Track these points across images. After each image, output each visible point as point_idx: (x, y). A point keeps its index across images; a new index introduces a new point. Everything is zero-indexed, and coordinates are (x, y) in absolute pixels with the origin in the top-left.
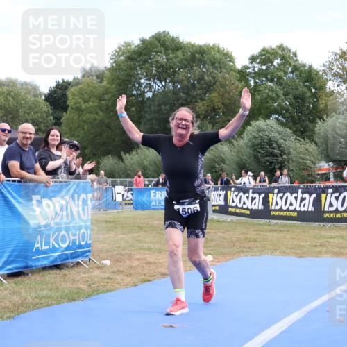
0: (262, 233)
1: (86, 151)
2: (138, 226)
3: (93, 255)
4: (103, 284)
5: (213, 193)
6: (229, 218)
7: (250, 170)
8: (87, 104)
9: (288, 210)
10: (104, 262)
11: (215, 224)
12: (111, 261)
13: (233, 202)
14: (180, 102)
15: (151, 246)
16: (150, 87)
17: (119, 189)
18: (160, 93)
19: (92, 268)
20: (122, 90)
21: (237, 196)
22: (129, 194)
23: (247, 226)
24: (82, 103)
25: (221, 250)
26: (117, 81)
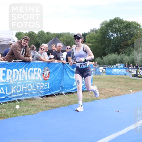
2: (108, 80)
5: (132, 70)
6: (138, 78)
8: (92, 41)
11: (133, 80)
13: (139, 73)
14: (122, 40)
15: (111, 86)
16: (112, 35)
17: (101, 68)
18: (116, 37)
20: (103, 36)
21: (141, 71)
22: (104, 70)
24: (90, 40)
25: (135, 88)
26: (102, 33)
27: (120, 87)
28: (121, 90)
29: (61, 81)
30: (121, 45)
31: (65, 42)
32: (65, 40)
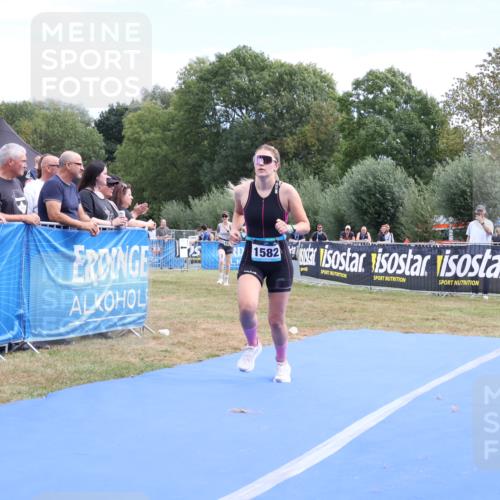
0: (362, 302)
1: (144, 194)
2: (207, 289)
3: (148, 323)
4: (160, 358)
5: (301, 250)
6: (321, 282)
7: (349, 224)
8: (147, 135)
9: (394, 274)
10: (161, 331)
11: (302, 290)
12: (170, 329)
13: (327, 262)
14: (265, 135)
15: (222, 313)
16: (227, 115)
17: (184, 242)
18: (239, 123)
19: (146, 338)
20: (192, 118)
21: (331, 255)
22: (197, 249)
23: (343, 293)
24: (141, 133)
25: (309, 321)
26: (186, 107)
29: (20, 297)
31: (41, 138)
32: (38, 131)
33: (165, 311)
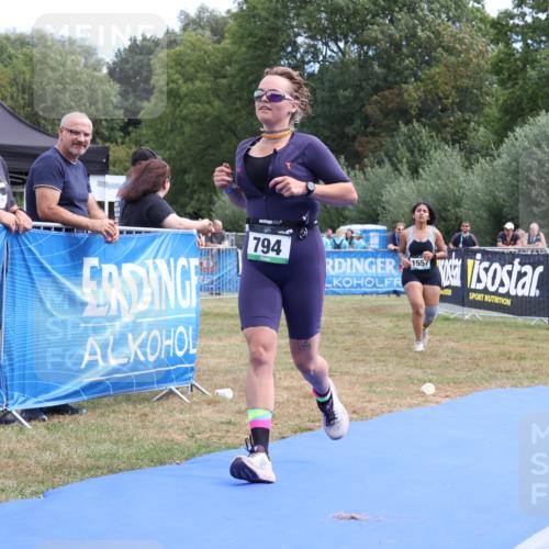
0: (535, 344)
1: (186, 177)
3: (199, 380)
4: (219, 434)
6: (469, 313)
8: (191, 86)
10: (220, 391)
13: (479, 280)
14: (374, 82)
16: (315, 53)
18: (334, 64)
19: (197, 403)
20: (260, 56)
21: (486, 270)
23: (505, 330)
24: (180, 82)
25: (451, 374)
26: (250, 40)
27: (361, 369)
28: (371, 384)
30: (369, 109)
31: (24, 92)
32: (20, 80)
33: (224, 360)
